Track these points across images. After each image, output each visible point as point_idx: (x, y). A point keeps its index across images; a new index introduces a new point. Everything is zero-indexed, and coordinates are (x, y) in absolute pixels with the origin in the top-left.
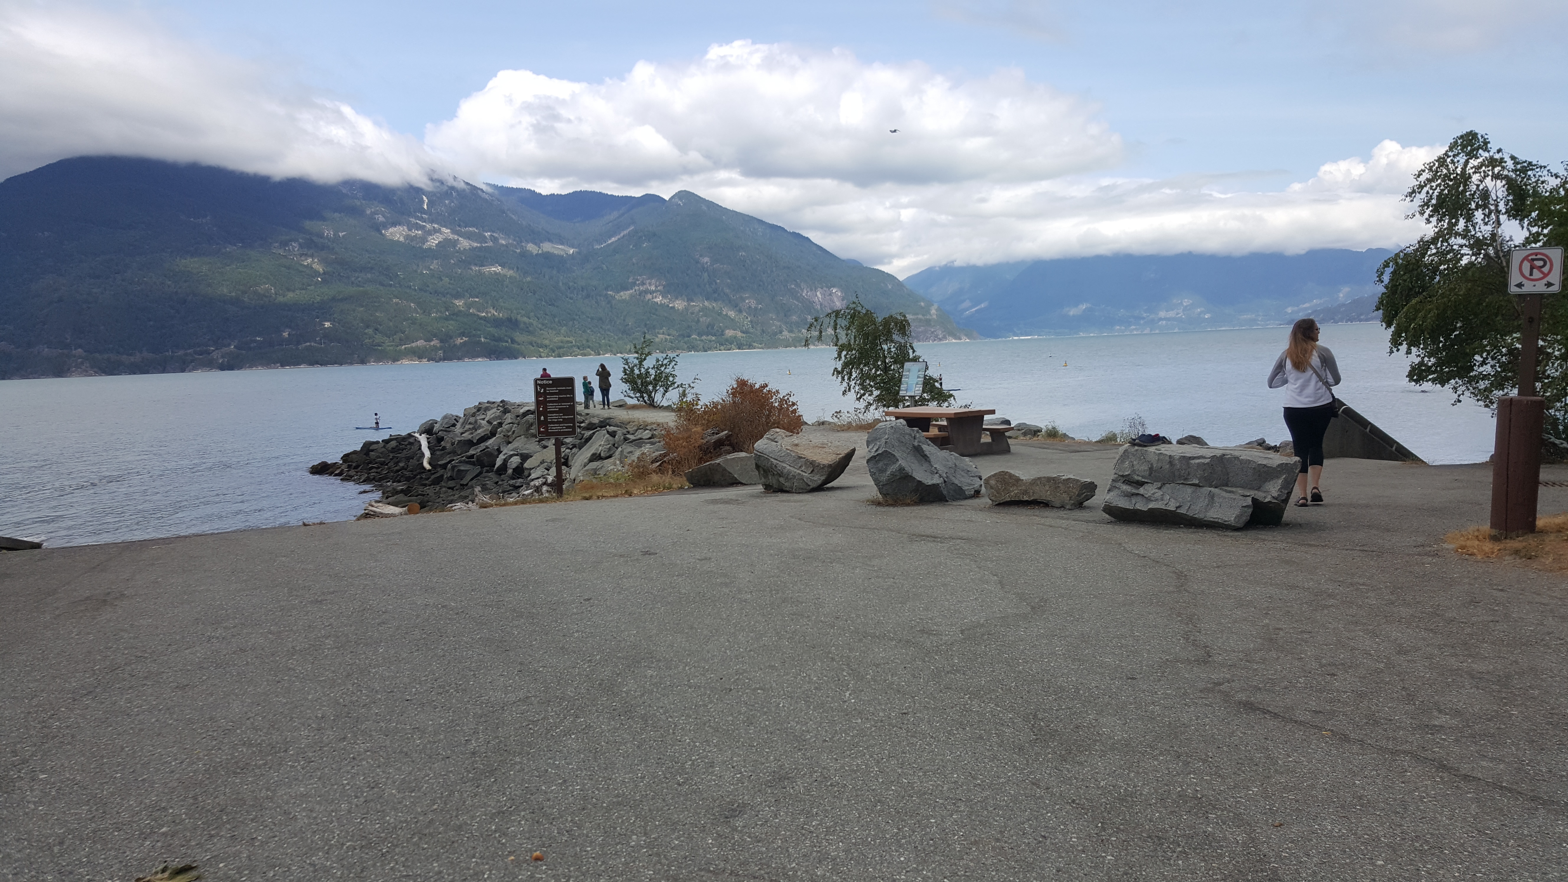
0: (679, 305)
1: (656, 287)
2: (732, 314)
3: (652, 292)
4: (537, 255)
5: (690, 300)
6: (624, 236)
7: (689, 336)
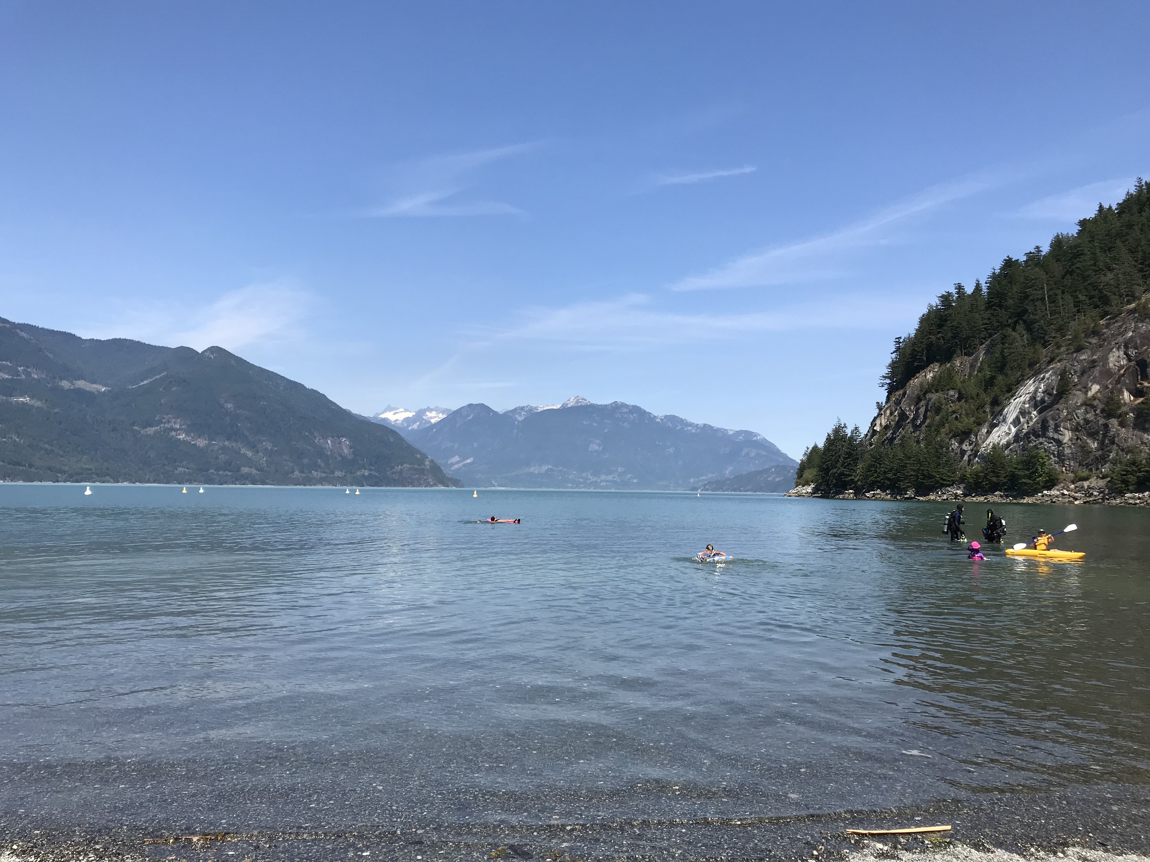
0: (201, 443)
1: (181, 425)
2: (250, 454)
3: (176, 430)
4: (68, 390)
5: (211, 439)
6: (155, 380)
7: (208, 470)
